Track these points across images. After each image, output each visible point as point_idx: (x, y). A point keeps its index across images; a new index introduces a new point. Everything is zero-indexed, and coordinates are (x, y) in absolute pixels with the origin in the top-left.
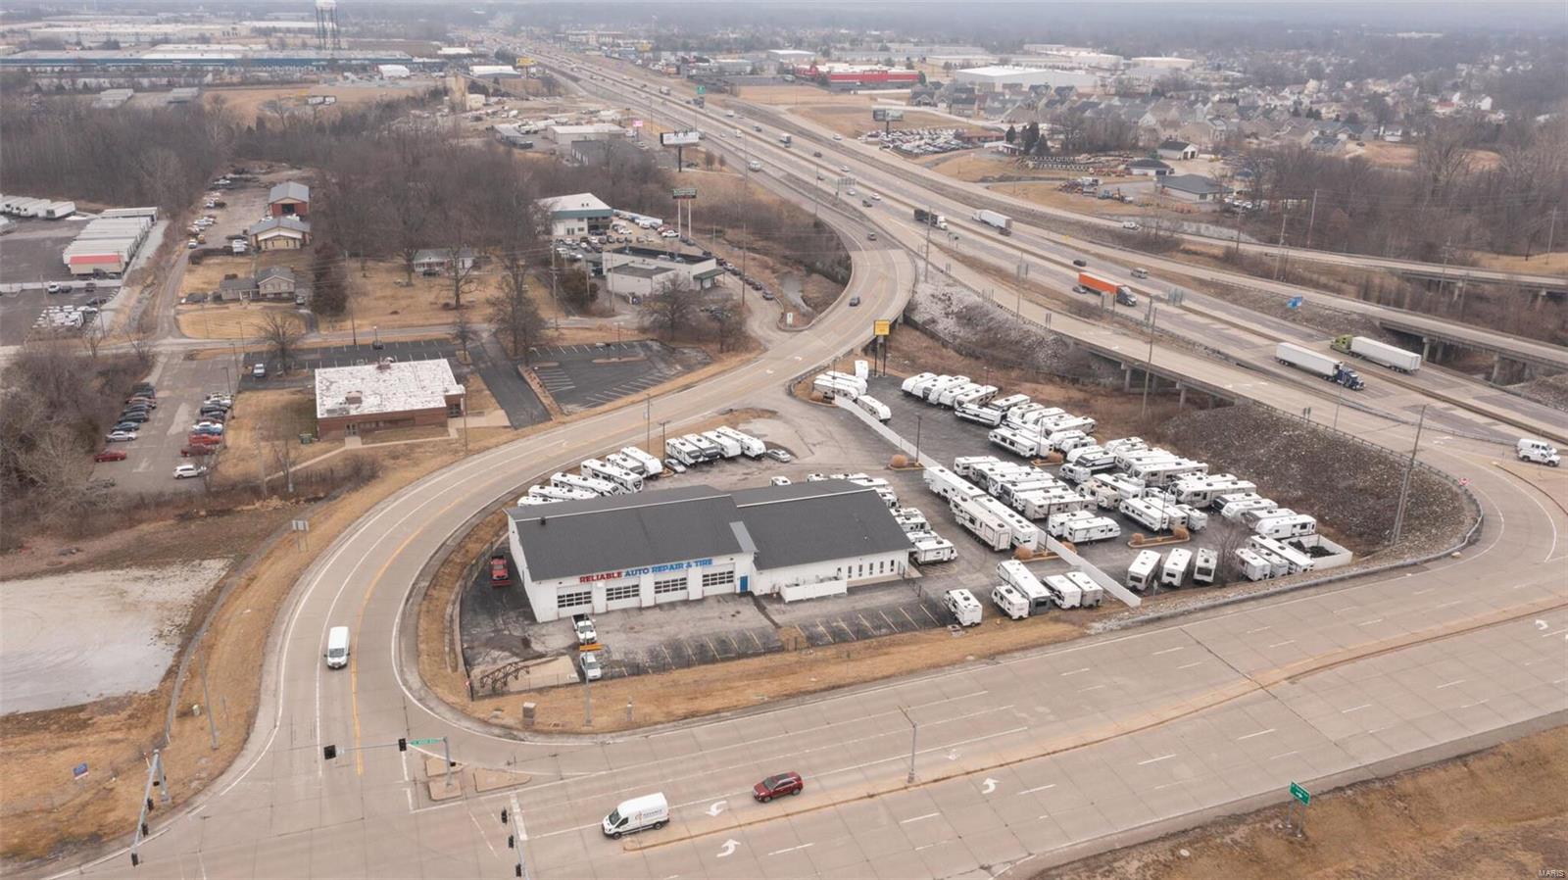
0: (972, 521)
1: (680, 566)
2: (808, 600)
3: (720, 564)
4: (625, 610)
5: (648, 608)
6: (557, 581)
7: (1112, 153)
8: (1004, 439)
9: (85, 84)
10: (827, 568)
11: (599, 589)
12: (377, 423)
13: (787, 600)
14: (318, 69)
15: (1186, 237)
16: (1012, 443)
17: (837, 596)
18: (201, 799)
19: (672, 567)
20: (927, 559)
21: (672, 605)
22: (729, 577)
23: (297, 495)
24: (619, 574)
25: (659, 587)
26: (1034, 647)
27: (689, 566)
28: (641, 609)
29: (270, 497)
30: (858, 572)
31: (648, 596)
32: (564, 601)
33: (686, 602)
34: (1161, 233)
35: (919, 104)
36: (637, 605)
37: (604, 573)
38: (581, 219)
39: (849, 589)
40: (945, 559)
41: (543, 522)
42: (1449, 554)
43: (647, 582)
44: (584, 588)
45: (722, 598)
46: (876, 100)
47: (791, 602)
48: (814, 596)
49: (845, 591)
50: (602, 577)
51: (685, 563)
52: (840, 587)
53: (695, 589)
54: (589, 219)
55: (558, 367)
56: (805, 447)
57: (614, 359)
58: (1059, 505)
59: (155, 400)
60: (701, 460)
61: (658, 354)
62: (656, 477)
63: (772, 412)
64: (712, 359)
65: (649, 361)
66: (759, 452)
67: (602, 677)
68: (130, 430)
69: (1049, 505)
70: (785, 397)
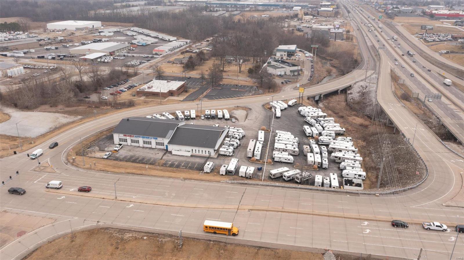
1: (149, 138)
2: (179, 155)
3: (160, 140)
4: (135, 146)
5: (141, 147)
6: (118, 134)
8: (305, 129)
9: (217, 10)
10: (189, 148)
11: (129, 139)
12: (150, 94)
13: (173, 154)
14: (280, 7)
16: (306, 131)
17: (187, 156)
18: (6, 158)
19: (146, 138)
20: (221, 153)
21: (147, 148)
22: (162, 144)
23: (114, 106)
24: (133, 136)
25: (132, 141)
26: (204, 181)
27: (151, 138)
28: (139, 147)
29: (109, 106)
30: (198, 152)
31: (141, 144)
32: (120, 140)
33: (151, 148)
36: (138, 146)
37: (129, 135)
38: (285, 52)
39: (191, 156)
40: (228, 155)
41: (128, 120)
42: (375, 194)
43: (141, 140)
44: (125, 138)
45: (160, 149)
46: (443, 23)
47: (174, 155)
48: (181, 155)
49: (190, 156)
50: (129, 136)
51: (150, 137)
52: (189, 154)
53: (154, 145)
54: (288, 52)
55: (220, 89)
56: (244, 119)
57: (237, 90)
58: (284, 149)
59: (126, 82)
60: (209, 117)
61: (251, 90)
62: (194, 119)
63: (250, 109)
64: (263, 94)
65: (246, 91)
66: (227, 118)
67: (107, 158)
68: (110, 88)
69: (280, 148)
70: (260, 106)
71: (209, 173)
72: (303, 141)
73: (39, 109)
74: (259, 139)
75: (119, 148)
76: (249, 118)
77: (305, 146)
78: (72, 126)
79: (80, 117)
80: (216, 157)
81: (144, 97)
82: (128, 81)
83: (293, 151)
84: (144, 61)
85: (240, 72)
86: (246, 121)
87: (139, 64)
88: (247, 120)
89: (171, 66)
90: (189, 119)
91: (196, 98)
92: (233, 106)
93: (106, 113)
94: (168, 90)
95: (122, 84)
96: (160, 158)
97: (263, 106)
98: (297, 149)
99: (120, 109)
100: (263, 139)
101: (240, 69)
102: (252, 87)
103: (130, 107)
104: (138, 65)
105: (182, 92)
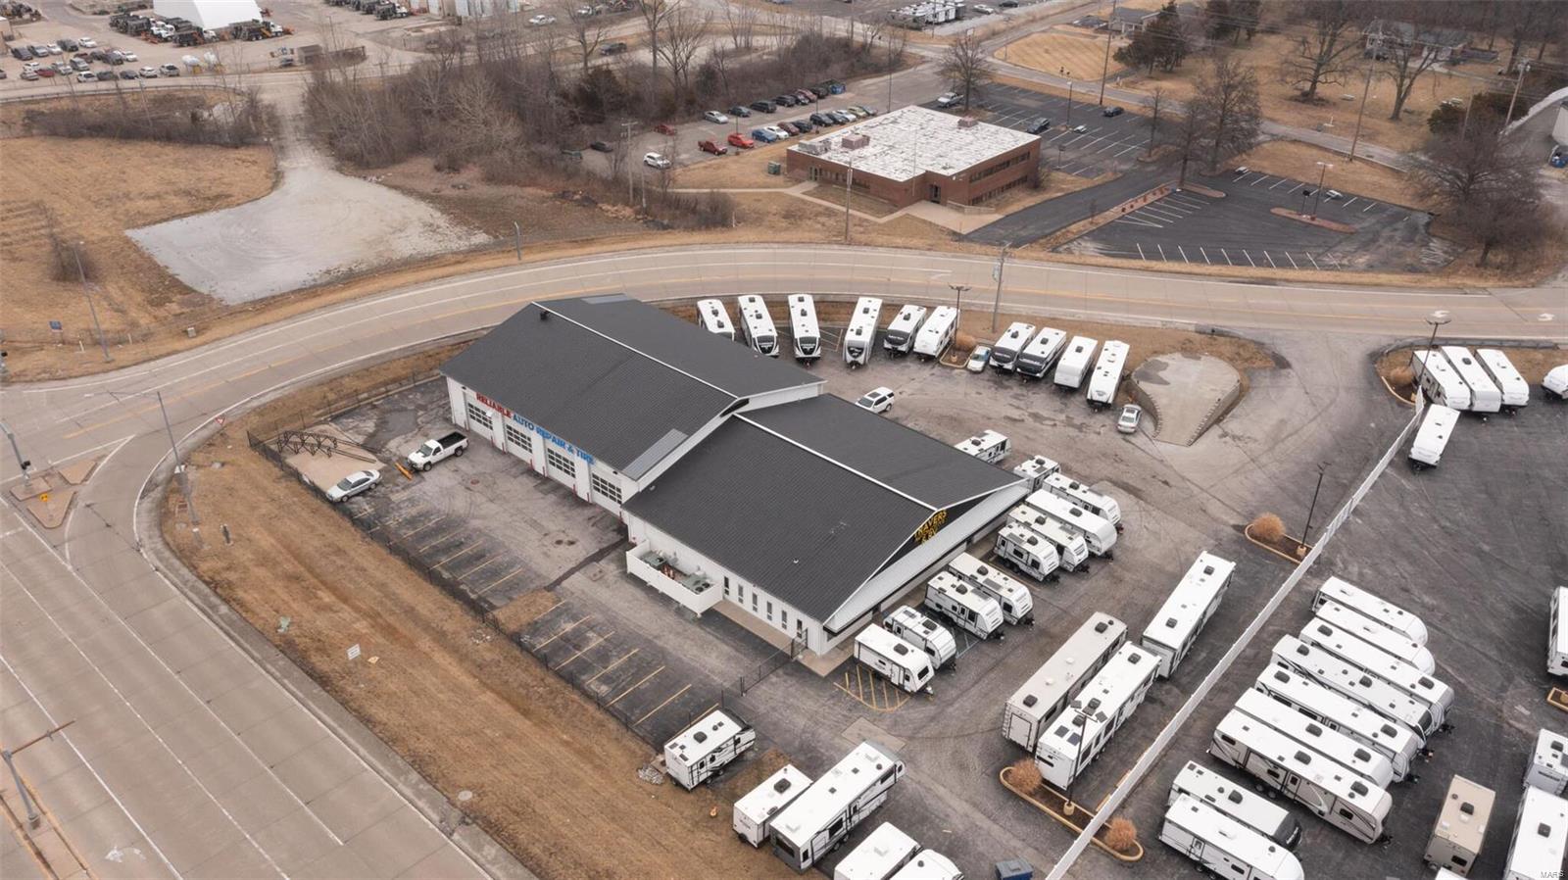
1: (561, 444)
2: (651, 588)
3: (604, 471)
4: (519, 462)
5: (537, 475)
6: (460, 384)
10: (714, 568)
11: (497, 419)
12: (837, 176)
13: (628, 569)
19: (554, 440)
20: (863, 660)
21: (558, 487)
22: (616, 495)
24: (508, 413)
27: (571, 451)
28: (530, 471)
29: (634, 206)
30: (751, 604)
31: (539, 460)
32: (472, 411)
33: (570, 497)
36: (530, 463)
37: (497, 403)
39: (706, 612)
40: (893, 681)
41: (544, 316)
43: (538, 441)
44: (485, 408)
45: (603, 518)
47: (632, 576)
48: (661, 590)
49: (701, 611)
50: (494, 406)
51: (567, 444)
53: (582, 486)
55: (1214, 201)
56: (1193, 428)
57: (1305, 218)
58: (1277, 766)
59: (821, 97)
60: (1009, 366)
61: (1386, 233)
62: (927, 359)
63: (1282, 363)
64: (1442, 269)
65: (1350, 236)
66: (1096, 397)
67: (336, 504)
68: (736, 113)
69: (1250, 751)
70: (1356, 354)
71: (684, 788)
72: (1496, 712)
73: (393, 173)
74: (1156, 629)
75: (432, 458)
76: (1232, 425)
77: (1462, 788)
78: (410, 277)
79: (481, 238)
80: (823, 669)
81: (811, 185)
82: (834, 93)
83: (1338, 807)
84: (984, 7)
85: (1395, 117)
86: (1202, 445)
87: (952, 16)
88: (1216, 431)
89: (1086, 40)
90: (903, 355)
91: (1047, 231)
92: (1186, 323)
93: (589, 242)
94: (922, 172)
95: (798, 102)
96: (554, 577)
97: (1375, 357)
98: (1375, 803)
99: (665, 228)
100: (1176, 638)
101: (1400, 101)
102: (1398, 215)
103: (708, 228)
104: (947, 21)
105: (1009, 186)
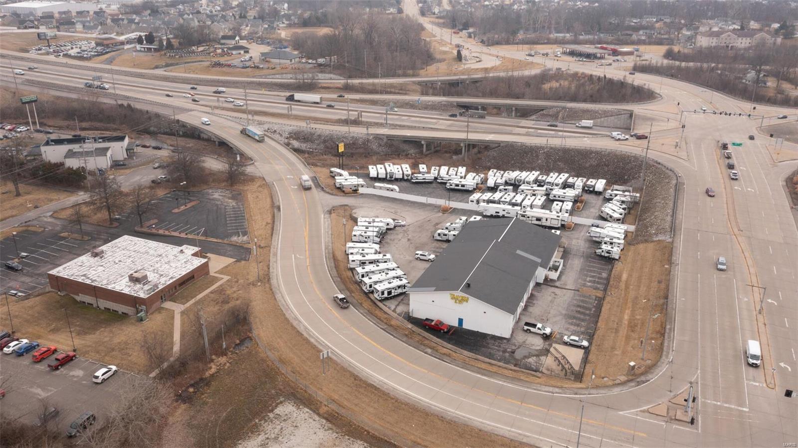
0: (539, 219)
7: (203, 44)
8: (457, 185)
12: (175, 287)
15: (320, 81)
16: (463, 186)
17: (563, 269)
34: (306, 81)
35: (26, 28)
45: (536, 291)
47: (558, 279)
65: (203, 202)
96: (572, 291)
